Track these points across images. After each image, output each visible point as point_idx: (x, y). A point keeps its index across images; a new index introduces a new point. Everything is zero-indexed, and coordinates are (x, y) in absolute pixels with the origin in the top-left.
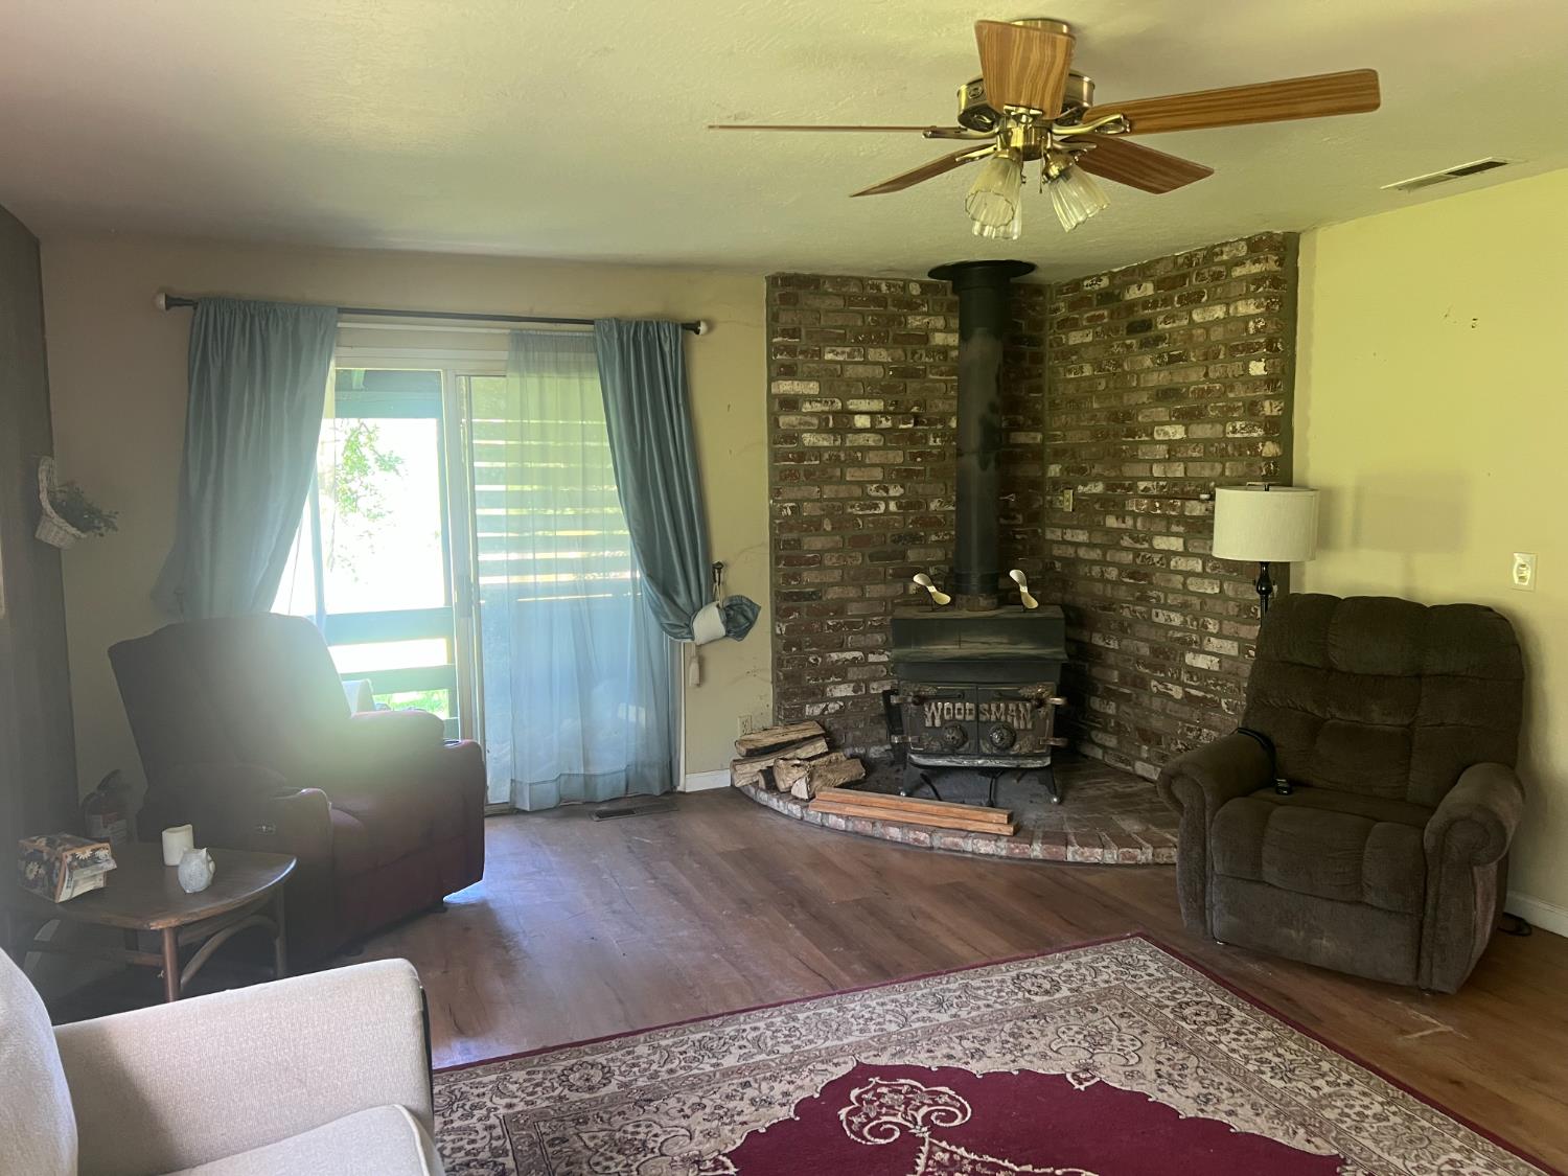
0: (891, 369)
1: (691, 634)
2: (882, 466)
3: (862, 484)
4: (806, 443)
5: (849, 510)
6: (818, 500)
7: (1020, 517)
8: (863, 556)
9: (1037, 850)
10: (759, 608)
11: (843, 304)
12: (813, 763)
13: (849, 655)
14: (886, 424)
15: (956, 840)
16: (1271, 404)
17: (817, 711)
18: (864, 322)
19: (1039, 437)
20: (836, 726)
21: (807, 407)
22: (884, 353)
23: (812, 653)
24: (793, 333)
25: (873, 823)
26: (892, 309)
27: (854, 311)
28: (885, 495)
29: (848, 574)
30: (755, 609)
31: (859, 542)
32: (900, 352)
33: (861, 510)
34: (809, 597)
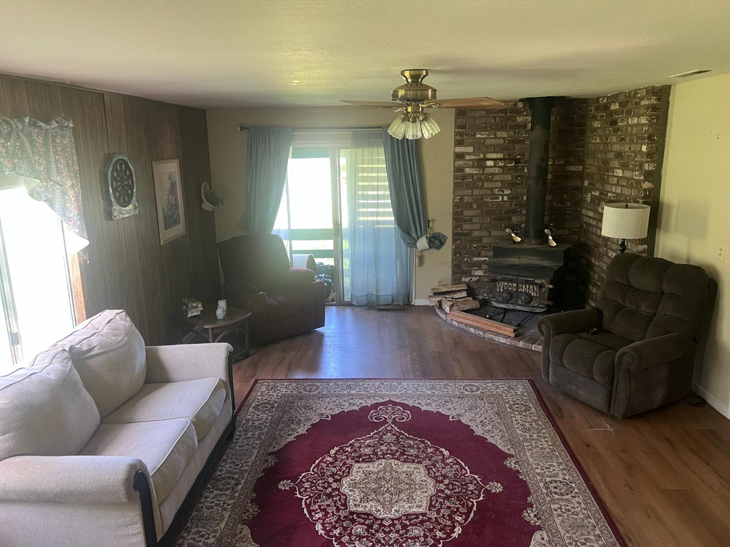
0: (507, 140)
1: (416, 246)
2: (501, 181)
3: (492, 189)
4: (467, 172)
5: (485, 200)
6: (471, 196)
7: (569, 203)
8: (491, 218)
9: (521, 344)
10: (447, 238)
11: (485, 114)
12: (457, 300)
13: (482, 259)
14: (501, 164)
15: (493, 336)
16: (649, 165)
17: (467, 280)
18: (495, 120)
19: (581, 168)
20: (475, 287)
21: (468, 157)
22: (504, 133)
23: (466, 257)
24: (463, 127)
25: (466, 326)
26: (509, 114)
27: (490, 117)
28: (502, 193)
29: (484, 226)
30: (445, 238)
31: (488, 213)
32: (512, 133)
33: (491, 199)
34: (465, 235)
